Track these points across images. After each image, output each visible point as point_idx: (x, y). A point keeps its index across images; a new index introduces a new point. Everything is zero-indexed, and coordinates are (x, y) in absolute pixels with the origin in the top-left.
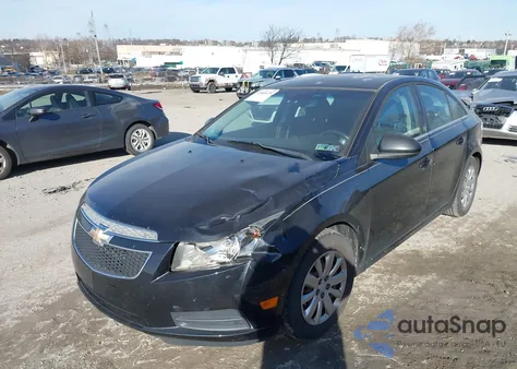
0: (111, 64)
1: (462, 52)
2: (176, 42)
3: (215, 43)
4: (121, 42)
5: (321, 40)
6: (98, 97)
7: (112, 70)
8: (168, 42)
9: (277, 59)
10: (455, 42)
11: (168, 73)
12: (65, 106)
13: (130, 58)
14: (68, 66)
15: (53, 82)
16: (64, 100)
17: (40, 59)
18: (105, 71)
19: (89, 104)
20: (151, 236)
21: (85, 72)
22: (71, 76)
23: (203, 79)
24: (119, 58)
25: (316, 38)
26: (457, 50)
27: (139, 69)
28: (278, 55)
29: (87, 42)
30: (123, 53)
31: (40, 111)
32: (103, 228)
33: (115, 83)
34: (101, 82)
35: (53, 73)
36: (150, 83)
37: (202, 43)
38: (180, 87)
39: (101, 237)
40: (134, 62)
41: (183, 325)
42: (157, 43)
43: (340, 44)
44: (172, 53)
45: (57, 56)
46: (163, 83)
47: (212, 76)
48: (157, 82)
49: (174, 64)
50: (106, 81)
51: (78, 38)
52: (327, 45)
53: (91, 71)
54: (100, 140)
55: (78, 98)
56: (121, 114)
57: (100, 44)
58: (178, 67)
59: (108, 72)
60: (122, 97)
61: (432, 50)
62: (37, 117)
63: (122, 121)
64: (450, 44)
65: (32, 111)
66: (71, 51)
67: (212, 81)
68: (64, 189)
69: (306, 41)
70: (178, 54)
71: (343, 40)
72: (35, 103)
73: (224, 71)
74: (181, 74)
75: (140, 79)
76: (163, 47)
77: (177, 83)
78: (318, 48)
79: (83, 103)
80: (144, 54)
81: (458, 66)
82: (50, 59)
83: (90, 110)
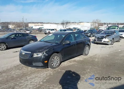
0: (27, 28)
1: (107, 25)
2: (42, 23)
3: (51, 23)
4: (30, 23)
5: (76, 23)
6: (24, 35)
7: (27, 29)
8: (40, 23)
9: (64, 27)
10: (106, 23)
11: (40, 30)
12: (17, 37)
13: (32, 26)
14: (17, 28)
15: (14, 32)
16: (17, 35)
17: (11, 27)
18: (26, 29)
19: (22, 36)
20: (30, 53)
21: (21, 29)
22: (18, 30)
23: (47, 31)
24: (29, 26)
25: (75, 22)
26: (106, 25)
27: (33, 29)
28: (65, 26)
29: (22, 23)
30: (30, 25)
31: (13, 37)
32: (24, 52)
33: (27, 32)
34: (24, 32)
35: (14, 30)
36: (36, 32)
37: (48, 23)
38: (42, 33)
39: (23, 53)
40: (32, 27)
41: (34, 65)
42: (38, 23)
43: (80, 24)
44: (41, 25)
45: (15, 26)
46: (39, 32)
47: (49, 31)
48: (37, 32)
49: (42, 28)
50: (26, 32)
51: (19, 22)
52: (76, 24)
53: (22, 29)
54: (24, 43)
55: (20, 35)
56: (28, 38)
57: (25, 23)
58: (43, 29)
59: (26, 30)
60: (29, 35)
61: (101, 25)
62: (12, 39)
63: (28, 40)
64: (105, 24)
65: (11, 38)
66: (18, 25)
67: (49, 32)
68: (17, 52)
69: (72, 23)
70: (43, 25)
71: (80, 23)
72: (12, 36)
73: (52, 30)
74: (43, 30)
75: (33, 31)
76: (39, 24)
77: (42, 32)
78: (74, 25)
79: (21, 36)
80: (35, 25)
81: (105, 29)
82: (13, 27)
83: (22, 37)
